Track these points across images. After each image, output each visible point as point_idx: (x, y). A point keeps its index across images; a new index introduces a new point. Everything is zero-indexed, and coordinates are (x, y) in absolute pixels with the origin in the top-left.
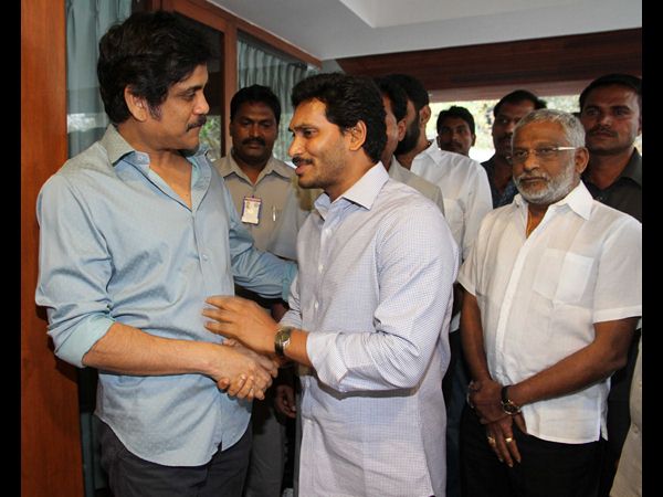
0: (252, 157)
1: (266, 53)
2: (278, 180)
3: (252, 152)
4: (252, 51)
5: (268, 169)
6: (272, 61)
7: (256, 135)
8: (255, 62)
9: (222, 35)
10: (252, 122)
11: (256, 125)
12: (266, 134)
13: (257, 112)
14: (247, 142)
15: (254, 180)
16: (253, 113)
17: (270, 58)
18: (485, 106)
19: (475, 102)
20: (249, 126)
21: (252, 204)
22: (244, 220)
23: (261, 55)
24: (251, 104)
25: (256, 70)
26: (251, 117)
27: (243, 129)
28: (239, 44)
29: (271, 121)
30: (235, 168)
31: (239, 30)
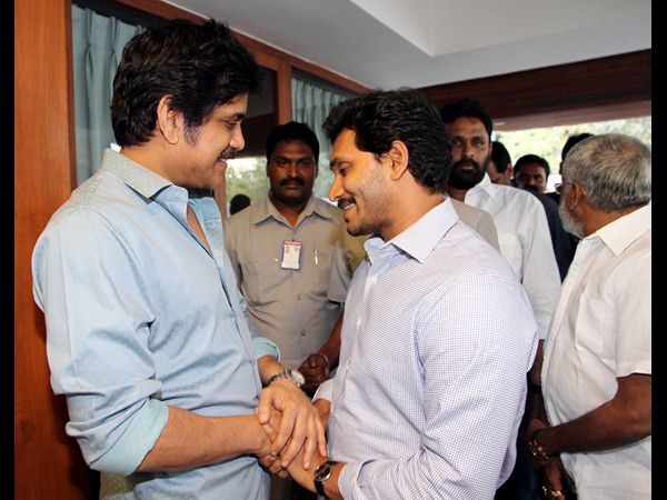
0: (292, 198)
1: (324, 90)
2: (320, 221)
3: (290, 193)
4: (309, 88)
5: (308, 211)
6: (331, 98)
7: (294, 175)
8: (313, 99)
9: (274, 74)
10: (288, 161)
11: (293, 164)
12: (304, 173)
13: (293, 151)
14: (285, 182)
15: (293, 222)
16: (290, 152)
17: (328, 95)
18: (567, 132)
19: (555, 128)
20: (287, 165)
21: (292, 248)
22: (284, 265)
23: (318, 92)
24: (288, 143)
25: (314, 108)
26: (288, 156)
27: (280, 170)
28: (294, 82)
29: (310, 158)
30: (272, 211)
31: (293, 68)
